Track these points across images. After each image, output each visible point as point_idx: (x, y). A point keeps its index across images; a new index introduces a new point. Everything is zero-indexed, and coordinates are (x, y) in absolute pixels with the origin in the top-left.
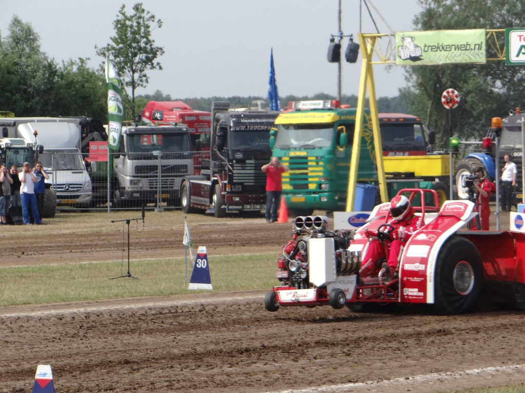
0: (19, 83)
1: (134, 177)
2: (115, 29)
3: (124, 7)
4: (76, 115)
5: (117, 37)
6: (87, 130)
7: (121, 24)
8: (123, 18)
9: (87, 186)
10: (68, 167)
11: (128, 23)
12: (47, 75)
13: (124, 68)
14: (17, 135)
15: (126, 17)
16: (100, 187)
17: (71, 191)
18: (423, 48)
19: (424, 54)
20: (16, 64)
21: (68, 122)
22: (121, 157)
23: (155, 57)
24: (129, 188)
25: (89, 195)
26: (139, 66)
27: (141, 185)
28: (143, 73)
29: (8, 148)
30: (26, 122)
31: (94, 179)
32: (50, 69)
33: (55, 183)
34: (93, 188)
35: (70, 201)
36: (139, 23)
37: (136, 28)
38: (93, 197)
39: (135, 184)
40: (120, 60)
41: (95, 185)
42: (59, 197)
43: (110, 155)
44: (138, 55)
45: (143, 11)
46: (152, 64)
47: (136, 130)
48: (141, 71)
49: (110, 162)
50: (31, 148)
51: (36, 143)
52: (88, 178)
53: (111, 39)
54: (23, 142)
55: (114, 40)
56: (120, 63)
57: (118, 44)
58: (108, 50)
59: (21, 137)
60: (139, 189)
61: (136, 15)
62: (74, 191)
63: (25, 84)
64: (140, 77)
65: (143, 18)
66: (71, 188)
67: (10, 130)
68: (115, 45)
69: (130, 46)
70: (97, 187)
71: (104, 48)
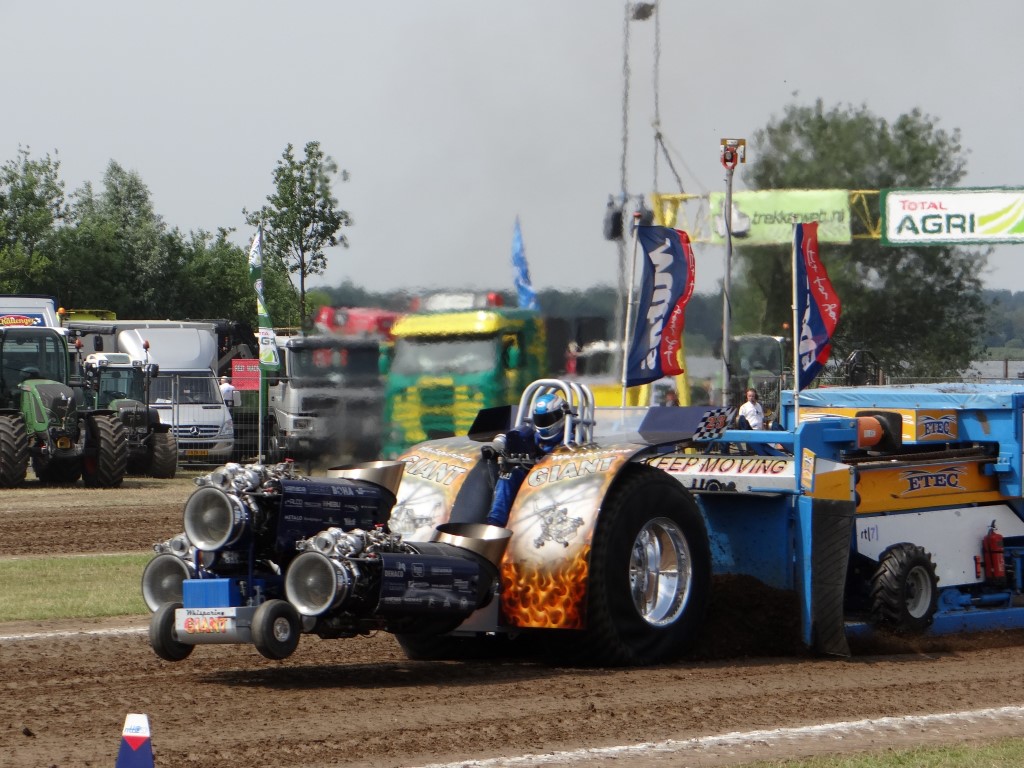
0: (123, 266)
1: (301, 415)
2: (275, 182)
3: (290, 147)
4: (212, 317)
5: (278, 195)
6: (229, 339)
7: (284, 176)
8: (288, 165)
9: (227, 429)
10: (197, 399)
11: (296, 173)
12: (167, 254)
13: (288, 244)
14: (117, 347)
15: (292, 163)
16: (246, 431)
17: (201, 437)
18: (752, 217)
19: (753, 227)
20: (119, 236)
21: (198, 328)
22: (281, 383)
23: (337, 228)
24: (292, 432)
25: (229, 444)
26: (313, 240)
27: (311, 428)
28: (319, 252)
29: (103, 368)
30: (132, 327)
31: (237, 417)
32: (172, 244)
33: (176, 424)
34: (236, 431)
35: (200, 451)
36: (312, 174)
37: (308, 182)
38: (236, 446)
39: (301, 426)
40: (282, 231)
41: (239, 426)
42: (182, 446)
43: (263, 380)
44: (311, 225)
45: (320, 155)
46: (333, 239)
47: (306, 342)
48: (315, 249)
49: (263, 390)
50: (140, 369)
51: (147, 361)
52: (228, 417)
53: (269, 198)
54: (126, 360)
55: (274, 200)
56: (281, 236)
57: (279, 206)
58: (264, 216)
59: (124, 351)
60: (307, 435)
61: (308, 162)
62: (206, 437)
63: (133, 267)
64: (314, 258)
65: (321, 166)
66: (202, 431)
67: (107, 340)
68: (274, 209)
69: (299, 211)
70: (241, 430)
71: (258, 213)
